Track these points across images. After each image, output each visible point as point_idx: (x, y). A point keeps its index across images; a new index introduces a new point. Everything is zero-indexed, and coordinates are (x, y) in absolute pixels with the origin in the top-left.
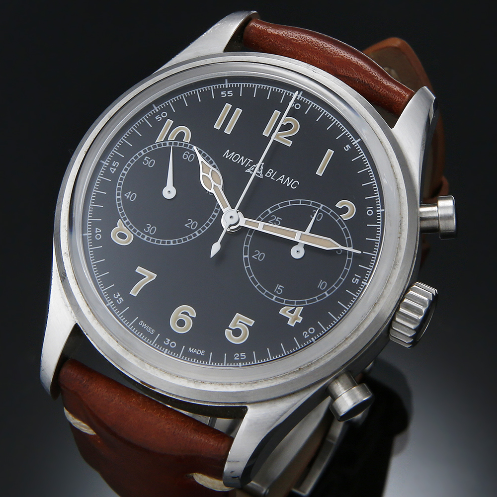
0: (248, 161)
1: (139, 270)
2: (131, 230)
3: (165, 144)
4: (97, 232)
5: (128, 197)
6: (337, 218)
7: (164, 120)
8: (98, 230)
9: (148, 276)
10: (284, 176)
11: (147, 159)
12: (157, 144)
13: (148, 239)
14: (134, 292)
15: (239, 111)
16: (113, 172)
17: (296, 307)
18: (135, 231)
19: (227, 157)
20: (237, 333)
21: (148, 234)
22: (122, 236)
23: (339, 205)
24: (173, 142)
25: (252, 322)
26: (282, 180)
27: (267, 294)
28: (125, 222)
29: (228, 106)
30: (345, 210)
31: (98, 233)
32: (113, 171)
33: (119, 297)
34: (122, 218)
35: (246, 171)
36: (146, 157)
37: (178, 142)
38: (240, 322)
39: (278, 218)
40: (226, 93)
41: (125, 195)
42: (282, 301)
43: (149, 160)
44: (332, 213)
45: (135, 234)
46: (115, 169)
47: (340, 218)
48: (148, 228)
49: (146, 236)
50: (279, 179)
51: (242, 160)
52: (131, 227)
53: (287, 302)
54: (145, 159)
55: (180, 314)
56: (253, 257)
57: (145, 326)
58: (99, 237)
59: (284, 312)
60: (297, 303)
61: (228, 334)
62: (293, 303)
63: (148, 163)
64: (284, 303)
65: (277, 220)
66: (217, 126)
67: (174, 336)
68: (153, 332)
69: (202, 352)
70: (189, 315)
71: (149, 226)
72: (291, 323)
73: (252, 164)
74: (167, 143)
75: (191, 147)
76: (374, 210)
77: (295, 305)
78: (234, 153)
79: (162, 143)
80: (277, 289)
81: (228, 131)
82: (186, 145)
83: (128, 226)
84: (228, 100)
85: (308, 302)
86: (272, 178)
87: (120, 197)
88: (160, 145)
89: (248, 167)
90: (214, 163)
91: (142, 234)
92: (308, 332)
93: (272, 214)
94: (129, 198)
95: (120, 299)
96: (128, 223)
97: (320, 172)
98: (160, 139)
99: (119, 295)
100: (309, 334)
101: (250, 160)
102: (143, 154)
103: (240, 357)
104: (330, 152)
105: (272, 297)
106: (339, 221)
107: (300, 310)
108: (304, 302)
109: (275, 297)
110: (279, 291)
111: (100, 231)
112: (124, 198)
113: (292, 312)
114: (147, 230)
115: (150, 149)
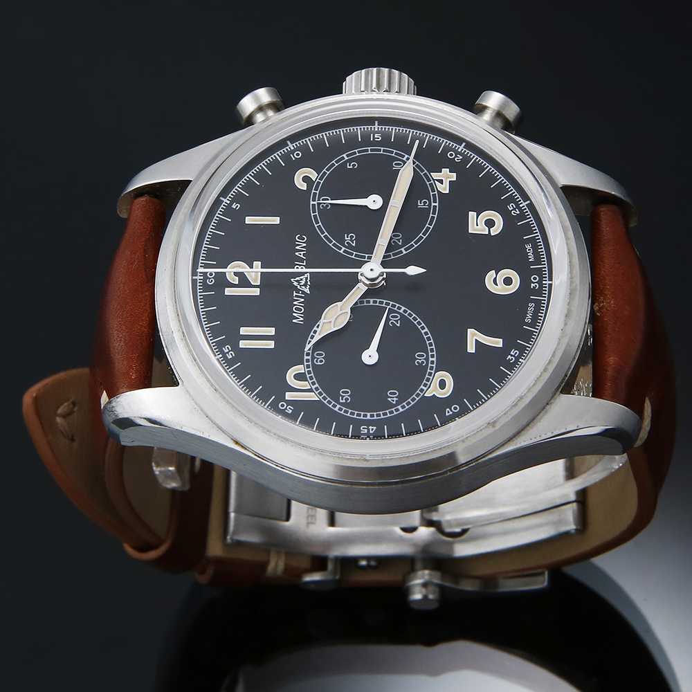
0: (296, 296)
1: (471, 349)
2: (431, 378)
3: (317, 389)
4: (451, 413)
5: (395, 399)
6: (319, 183)
7: (289, 402)
8: (448, 412)
9: (474, 337)
10: (297, 254)
11: (342, 399)
12: (321, 397)
13: (432, 356)
14: (498, 343)
15: (244, 331)
16: (375, 428)
17: (434, 180)
18: (430, 374)
19: (302, 319)
20: (490, 223)
21: (427, 359)
22: (442, 384)
23: (303, 186)
24: (310, 382)
25: (472, 215)
26: (302, 253)
27: (434, 213)
28: (425, 389)
29: (243, 344)
30: (306, 179)
31: (451, 411)
32: (373, 429)
33: (512, 355)
34: (422, 394)
35: (309, 292)
36: (341, 401)
37: (308, 376)
38: (477, 225)
39: (346, 238)
40: (228, 353)
41: (394, 403)
42: (434, 195)
43: (343, 397)
44: (316, 190)
45: (433, 372)
46: (371, 427)
47: (318, 180)
48: (420, 362)
49: (431, 359)
50: (302, 256)
51: (298, 303)
52: (428, 380)
53: (433, 191)
54: (344, 401)
55: (499, 287)
56: (400, 244)
57: (529, 316)
58: (456, 408)
59: (444, 188)
60: (429, 180)
61: (495, 231)
62: (431, 185)
63: (346, 396)
64: (436, 193)
65: (349, 238)
66: (271, 344)
67: (525, 282)
68: (532, 305)
69: (528, 247)
70: (496, 278)
71: (418, 362)
72: (454, 177)
73: (298, 291)
74: (314, 387)
75: (308, 361)
76: (292, 152)
77: (432, 181)
78: (294, 314)
79: (317, 393)
80: (424, 205)
81: (271, 331)
82: (308, 366)
83: (429, 383)
84: (235, 347)
85: (423, 171)
86: (304, 264)
87: (399, 407)
88: (320, 394)
89: (303, 292)
90: (315, 328)
91: (430, 365)
92: (455, 157)
93: (345, 246)
94: (396, 397)
95: (513, 354)
96: (425, 385)
97: (276, 220)
98: (313, 397)
99: (509, 356)
100: (456, 156)
101: (295, 294)
102: (338, 406)
103: (514, 209)
104: (249, 220)
105: (435, 207)
106: (321, 179)
107: (435, 175)
108: (425, 174)
109: (433, 204)
110: (425, 203)
111: (448, 409)
112: (398, 403)
113: (441, 181)
114: (423, 362)
115: (329, 402)
